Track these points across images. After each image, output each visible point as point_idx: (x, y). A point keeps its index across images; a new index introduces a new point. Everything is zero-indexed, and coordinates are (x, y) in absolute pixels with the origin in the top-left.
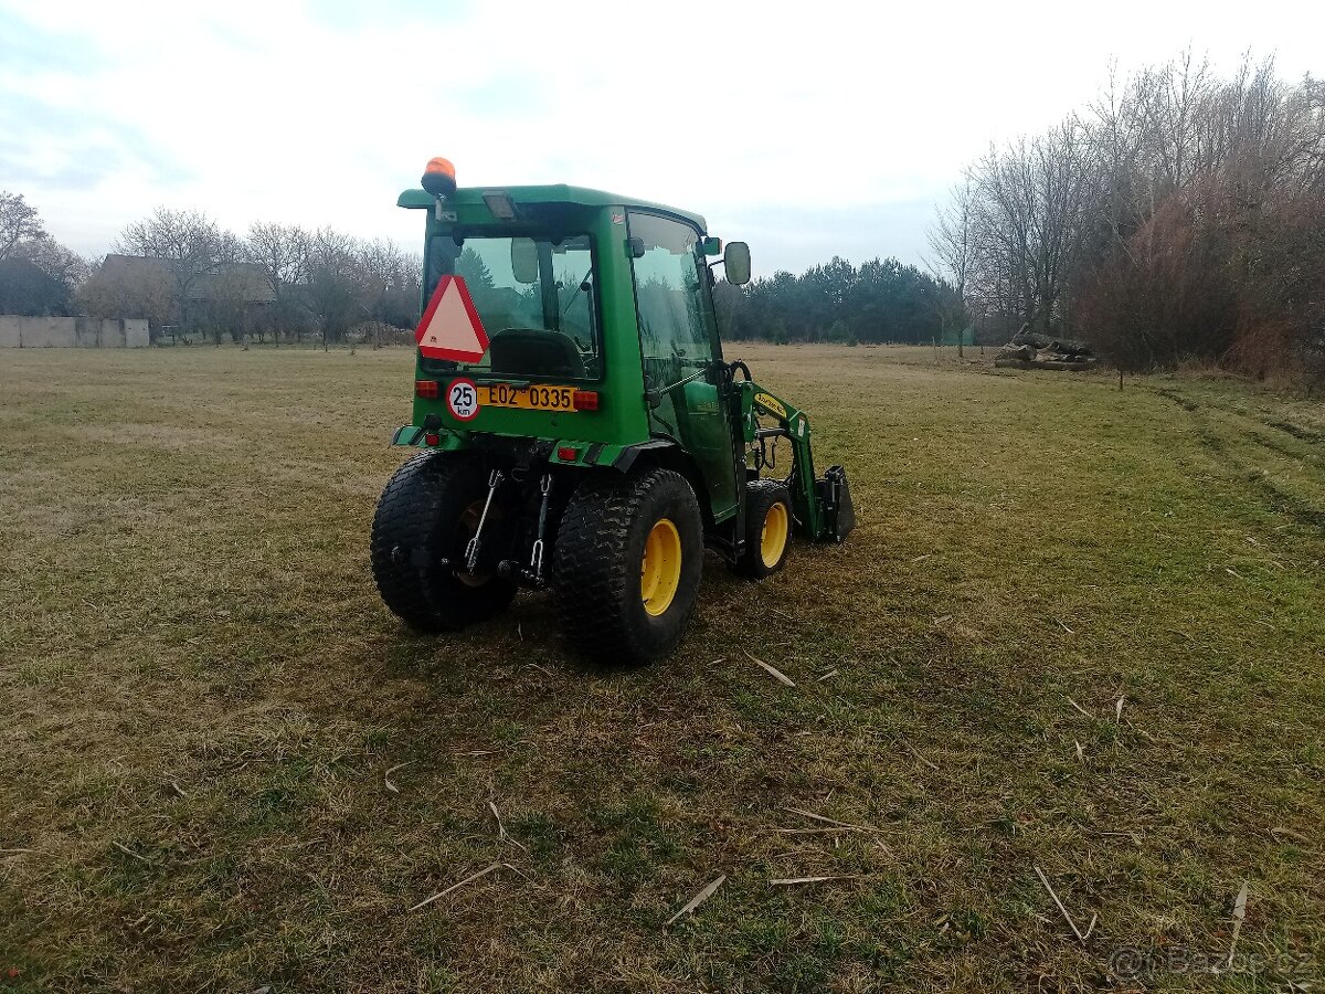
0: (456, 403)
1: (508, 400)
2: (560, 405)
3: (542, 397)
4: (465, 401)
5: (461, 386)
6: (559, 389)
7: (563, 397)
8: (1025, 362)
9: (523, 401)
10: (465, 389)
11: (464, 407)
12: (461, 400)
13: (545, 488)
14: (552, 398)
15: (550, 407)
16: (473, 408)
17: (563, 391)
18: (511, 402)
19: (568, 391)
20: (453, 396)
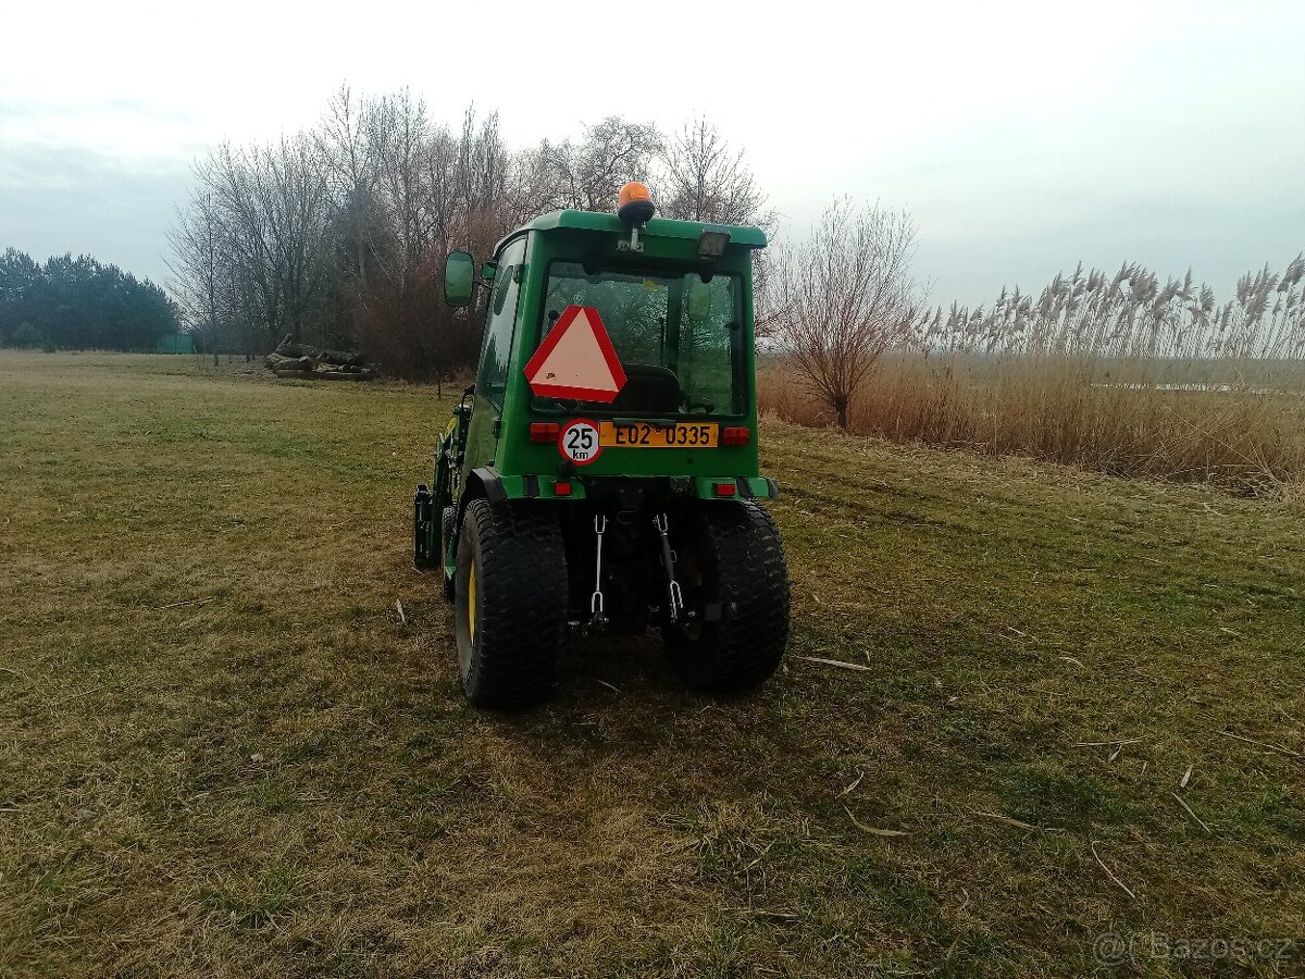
0: (570, 446)
1: (640, 439)
2: (699, 442)
3: (679, 436)
4: (583, 443)
5: (580, 427)
6: (699, 426)
7: (702, 434)
8: (307, 372)
9: (657, 440)
10: (584, 430)
11: (581, 450)
12: (579, 442)
13: (663, 527)
14: (690, 435)
15: (687, 445)
16: (592, 452)
17: (702, 428)
18: (643, 442)
19: (708, 428)
20: (568, 438)
